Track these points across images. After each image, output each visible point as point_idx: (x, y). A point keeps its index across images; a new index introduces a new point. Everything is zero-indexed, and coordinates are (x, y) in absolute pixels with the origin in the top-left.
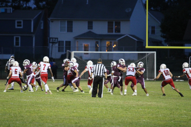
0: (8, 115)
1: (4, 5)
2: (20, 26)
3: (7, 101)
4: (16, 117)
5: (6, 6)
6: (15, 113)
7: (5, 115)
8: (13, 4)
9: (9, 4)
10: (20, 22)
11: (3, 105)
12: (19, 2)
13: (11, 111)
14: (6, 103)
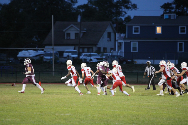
0: (173, 120)
1: (168, 11)
2: (184, 31)
3: (171, 106)
4: (180, 122)
5: (170, 12)
6: (180, 118)
7: (170, 119)
8: (177, 10)
9: (173, 10)
10: (184, 28)
11: (168, 110)
12: (183, 8)
13: (175, 116)
14: (170, 107)
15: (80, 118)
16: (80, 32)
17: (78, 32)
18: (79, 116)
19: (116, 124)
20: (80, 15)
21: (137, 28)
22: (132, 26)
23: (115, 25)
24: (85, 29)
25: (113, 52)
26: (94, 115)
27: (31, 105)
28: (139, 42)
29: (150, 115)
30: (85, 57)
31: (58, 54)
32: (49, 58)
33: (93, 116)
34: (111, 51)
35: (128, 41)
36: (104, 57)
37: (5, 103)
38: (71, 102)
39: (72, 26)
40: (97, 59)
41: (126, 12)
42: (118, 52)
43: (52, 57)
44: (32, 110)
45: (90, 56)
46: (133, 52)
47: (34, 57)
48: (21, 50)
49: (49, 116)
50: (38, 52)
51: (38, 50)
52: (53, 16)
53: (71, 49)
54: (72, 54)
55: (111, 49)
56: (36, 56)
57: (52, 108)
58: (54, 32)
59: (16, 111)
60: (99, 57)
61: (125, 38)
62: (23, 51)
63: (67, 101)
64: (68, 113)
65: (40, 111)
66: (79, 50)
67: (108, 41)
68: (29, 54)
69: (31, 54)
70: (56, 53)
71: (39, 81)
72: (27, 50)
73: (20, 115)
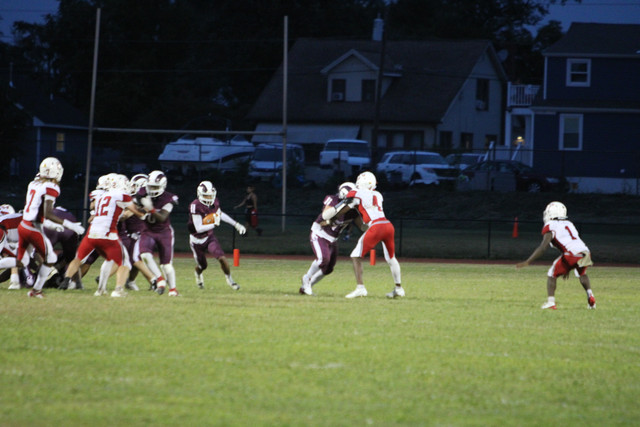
15: (375, 381)
16: (381, 77)
17: (375, 77)
18: (373, 373)
19: (504, 401)
20: (382, 17)
21: (583, 67)
22: (564, 59)
23: (503, 55)
24: (399, 67)
25: (495, 150)
26: (425, 368)
27: (203, 330)
28: (586, 115)
29: (624, 373)
30: (395, 167)
31: (303, 154)
32: (269, 165)
33: (422, 375)
34: (488, 145)
35: (550, 111)
36: (463, 167)
37: (113, 323)
38: (344, 323)
39: (352, 56)
40: (438, 172)
41: (545, 7)
42: (512, 150)
43: (278, 164)
44: (210, 347)
45: (414, 160)
46: (567, 149)
47: (217, 161)
48: (172, 138)
49: (266, 369)
50: (230, 145)
51: (232, 137)
52: (286, 18)
53: (348, 135)
54: (351, 155)
55: (491, 137)
56: (226, 159)
57: (277, 343)
58: (289, 75)
59: (152, 351)
60: (446, 166)
61: (537, 101)
62: (180, 141)
63: (330, 318)
64: (335, 360)
65: (237, 354)
66: (374, 141)
67: (478, 109)
68: (201, 152)
69: (207, 152)
70: (295, 149)
71: (234, 248)
72: (194, 137)
73: (166, 367)
